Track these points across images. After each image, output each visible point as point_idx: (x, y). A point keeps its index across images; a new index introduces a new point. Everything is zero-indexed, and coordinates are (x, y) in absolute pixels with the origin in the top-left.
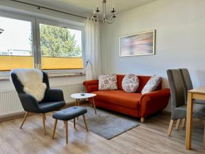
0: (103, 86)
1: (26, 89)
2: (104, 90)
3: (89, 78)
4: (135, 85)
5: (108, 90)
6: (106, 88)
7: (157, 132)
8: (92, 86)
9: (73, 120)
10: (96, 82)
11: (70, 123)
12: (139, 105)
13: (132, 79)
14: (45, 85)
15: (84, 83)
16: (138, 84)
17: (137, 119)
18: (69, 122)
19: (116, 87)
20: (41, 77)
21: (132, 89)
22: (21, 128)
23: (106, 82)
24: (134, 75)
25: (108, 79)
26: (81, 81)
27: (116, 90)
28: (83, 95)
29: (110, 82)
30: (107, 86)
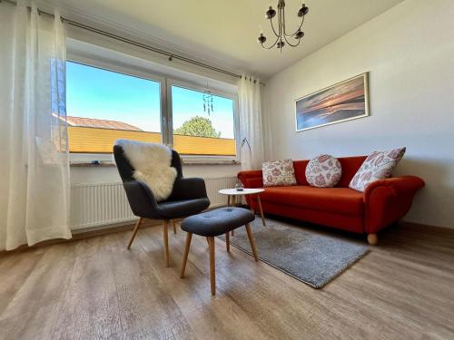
0: (270, 179)
1: (139, 175)
2: (272, 186)
4: (333, 173)
5: (281, 185)
6: (276, 183)
8: (252, 178)
9: (224, 235)
11: (219, 241)
13: (326, 164)
14: (174, 170)
15: (239, 175)
16: (339, 171)
18: (216, 239)
19: (293, 181)
20: (169, 157)
21: (328, 181)
22: (129, 248)
23: (277, 172)
24: (330, 157)
25: (278, 167)
26: (234, 172)
27: (293, 185)
28: (241, 190)
29: (283, 172)
30: (279, 179)
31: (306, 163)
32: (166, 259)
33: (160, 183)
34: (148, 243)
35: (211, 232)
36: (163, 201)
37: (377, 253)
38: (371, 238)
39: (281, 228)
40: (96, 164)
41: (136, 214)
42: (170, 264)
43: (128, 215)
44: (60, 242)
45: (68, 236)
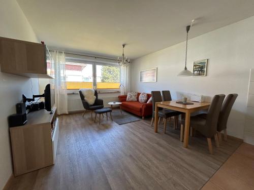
0: (129, 99)
1: (85, 98)
2: (129, 101)
3: (122, 94)
4: (145, 99)
5: (132, 101)
7: (148, 124)
8: (123, 98)
10: (125, 97)
12: (141, 110)
13: (143, 96)
15: (119, 97)
16: (147, 98)
17: (141, 117)
19: (136, 100)
20: (94, 93)
21: (143, 101)
23: (131, 97)
24: (145, 93)
25: (132, 95)
26: (117, 95)
28: (115, 103)
29: (133, 97)
30: (131, 99)
31: (140, 94)
32: (92, 119)
33: (91, 100)
34: (87, 116)
35: (100, 113)
36: (92, 106)
37: (142, 121)
38: (143, 118)
39: (125, 114)
40: (73, 94)
41: (85, 108)
42: (92, 120)
43: (83, 109)
44: (66, 115)
45: (67, 113)
